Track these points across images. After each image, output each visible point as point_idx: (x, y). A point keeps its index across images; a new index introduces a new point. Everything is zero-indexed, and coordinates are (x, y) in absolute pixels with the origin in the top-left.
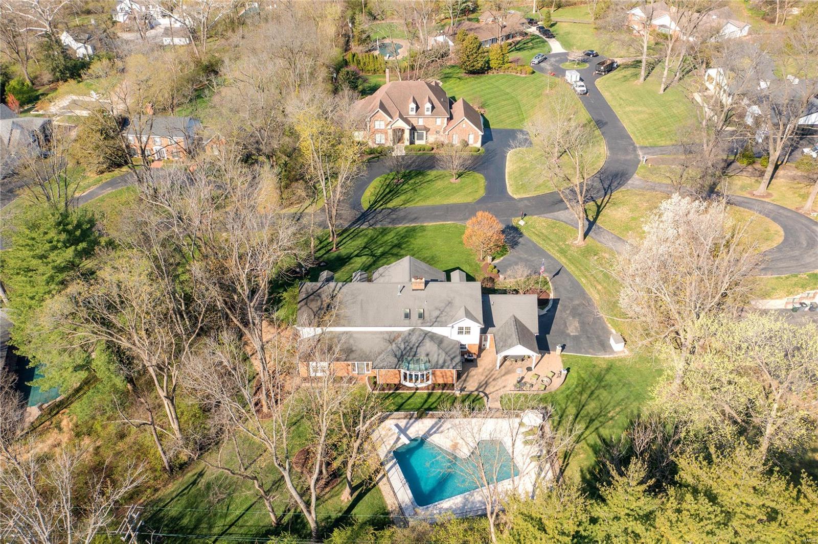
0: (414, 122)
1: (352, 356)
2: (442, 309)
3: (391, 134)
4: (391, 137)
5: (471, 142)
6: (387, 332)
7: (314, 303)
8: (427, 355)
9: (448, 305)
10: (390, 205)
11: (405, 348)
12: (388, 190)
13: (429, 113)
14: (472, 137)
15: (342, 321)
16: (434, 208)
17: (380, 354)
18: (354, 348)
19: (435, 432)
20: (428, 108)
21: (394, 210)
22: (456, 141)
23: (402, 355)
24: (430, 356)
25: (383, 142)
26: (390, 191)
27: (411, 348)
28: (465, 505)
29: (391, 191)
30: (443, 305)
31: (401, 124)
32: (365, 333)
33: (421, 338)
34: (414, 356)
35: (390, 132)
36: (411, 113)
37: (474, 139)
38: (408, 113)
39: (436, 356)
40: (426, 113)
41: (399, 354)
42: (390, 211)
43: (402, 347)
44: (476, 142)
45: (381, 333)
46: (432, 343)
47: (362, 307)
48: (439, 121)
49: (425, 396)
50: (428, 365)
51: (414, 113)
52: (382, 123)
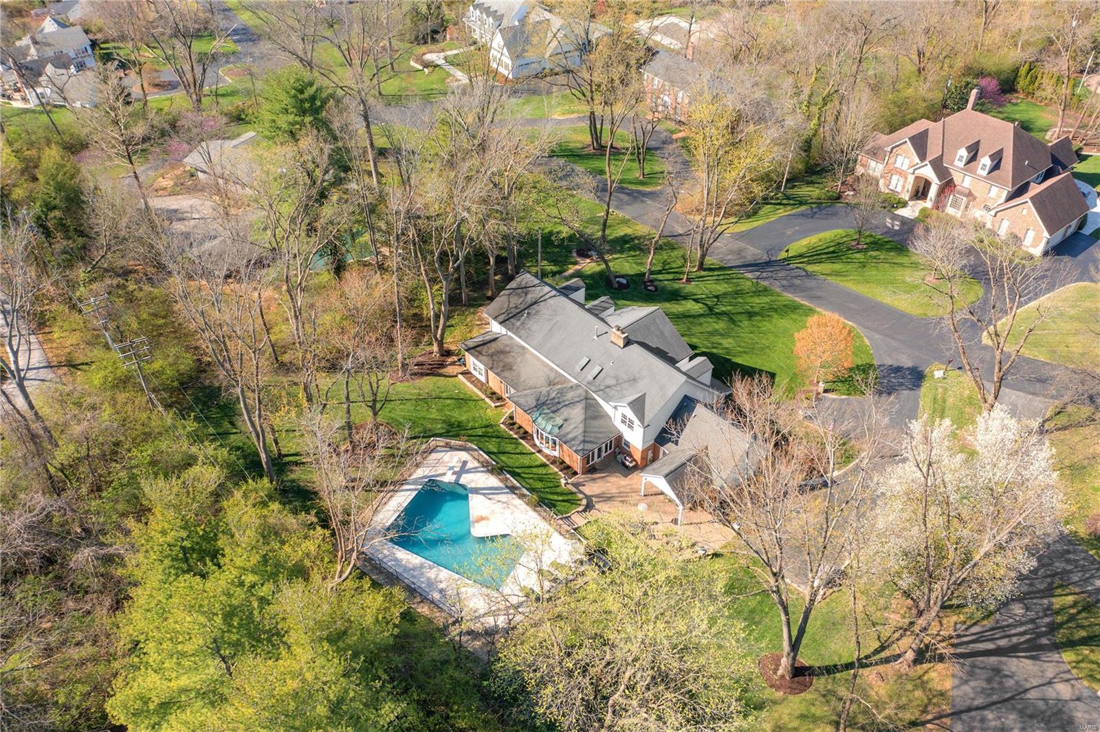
0: (957, 177)
1: (507, 374)
2: (620, 381)
3: (912, 181)
4: (910, 185)
5: (1028, 242)
6: (557, 372)
7: (516, 298)
8: (566, 420)
9: (629, 381)
10: (810, 268)
11: (553, 399)
12: (831, 249)
13: (985, 173)
14: (1031, 234)
15: (523, 332)
16: (858, 298)
17: (530, 388)
18: (515, 367)
19: (484, 494)
20: (984, 165)
21: (809, 275)
22: (1003, 231)
23: (544, 404)
24: (568, 422)
25: (899, 189)
26: (833, 252)
27: (559, 403)
28: (414, 569)
29: (835, 253)
30: (626, 377)
31: (928, 172)
32: (538, 359)
33: (577, 399)
34: (553, 412)
35: (911, 179)
36: (957, 163)
37: (1034, 239)
38: (953, 161)
39: (572, 427)
40: (980, 172)
41: (542, 399)
42: (804, 273)
43: (553, 395)
44: (1034, 246)
45: (552, 369)
46: (583, 411)
47: (551, 329)
48: (995, 190)
49: (537, 463)
50: (556, 430)
51: (961, 164)
52: (907, 162)
